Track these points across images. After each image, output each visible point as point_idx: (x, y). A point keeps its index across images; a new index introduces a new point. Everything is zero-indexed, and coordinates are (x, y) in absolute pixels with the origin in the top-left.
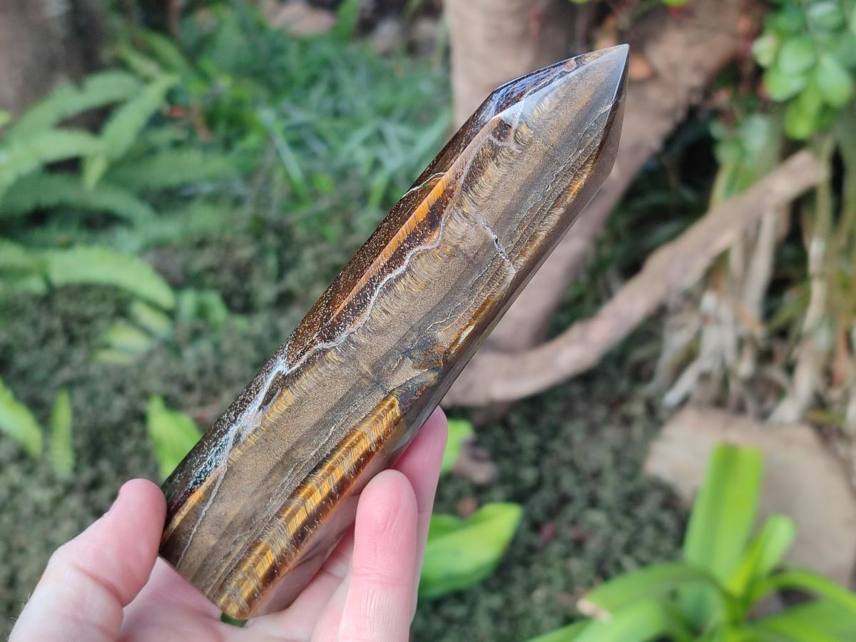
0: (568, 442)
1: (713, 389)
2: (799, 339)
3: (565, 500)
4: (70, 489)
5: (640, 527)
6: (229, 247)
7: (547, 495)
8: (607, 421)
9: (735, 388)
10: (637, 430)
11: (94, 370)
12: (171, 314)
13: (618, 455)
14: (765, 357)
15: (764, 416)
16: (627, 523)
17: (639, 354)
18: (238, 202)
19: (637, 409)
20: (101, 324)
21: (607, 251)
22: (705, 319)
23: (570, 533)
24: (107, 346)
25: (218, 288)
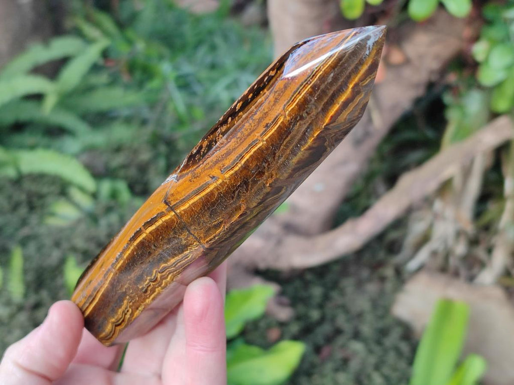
0: (342, 293)
1: (439, 261)
2: (496, 232)
3: (338, 332)
5: (386, 351)
6: (136, 152)
7: (326, 328)
8: (369, 280)
9: (453, 262)
10: (389, 286)
11: (42, 230)
12: (95, 196)
13: (375, 304)
14: (474, 242)
15: (471, 279)
16: (377, 349)
17: (393, 235)
18: (144, 122)
19: (389, 272)
20: (49, 200)
21: (377, 166)
22: (436, 216)
23: (339, 355)
24: (53, 214)
25: (125, 178)
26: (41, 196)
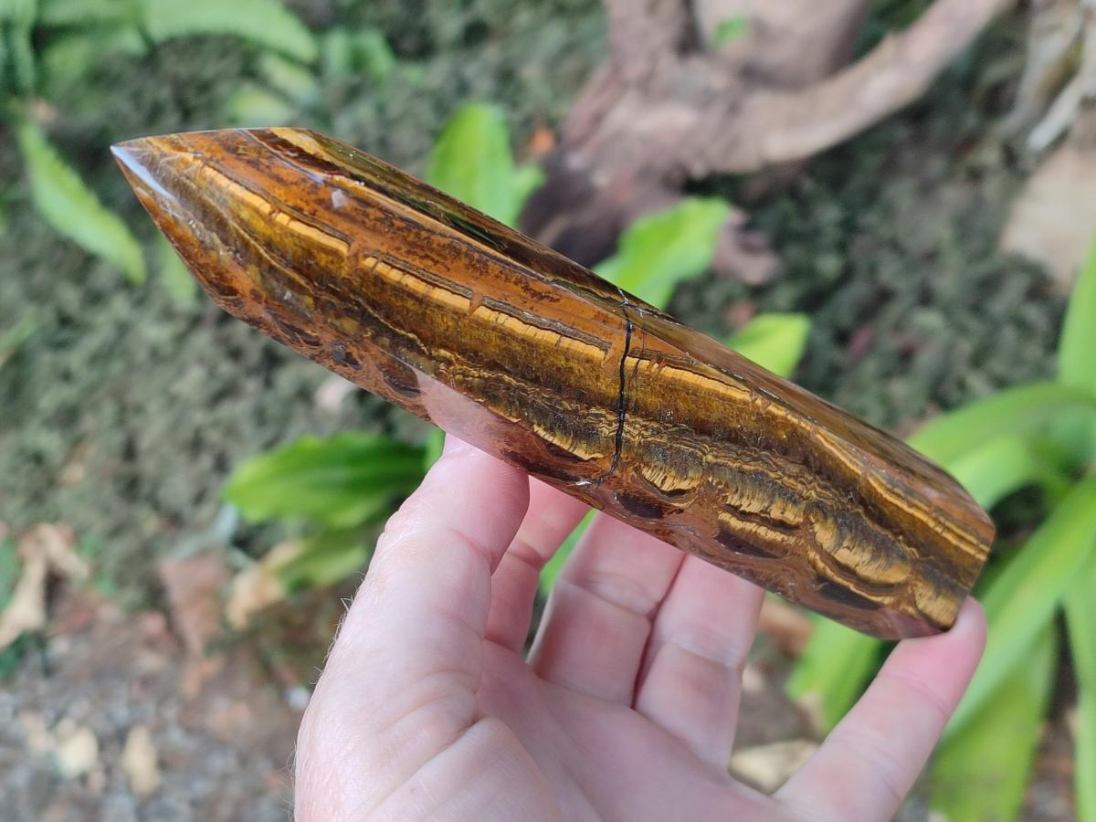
0: (889, 212)
3: (884, 296)
4: (195, 321)
5: (995, 326)
7: (858, 291)
8: (948, 176)
12: (316, 69)
13: (964, 226)
16: (974, 324)
17: (995, 72)
20: (222, 89)
22: (1089, 15)
23: (892, 343)
24: (233, 121)
25: (380, 24)
26: (205, 87)
